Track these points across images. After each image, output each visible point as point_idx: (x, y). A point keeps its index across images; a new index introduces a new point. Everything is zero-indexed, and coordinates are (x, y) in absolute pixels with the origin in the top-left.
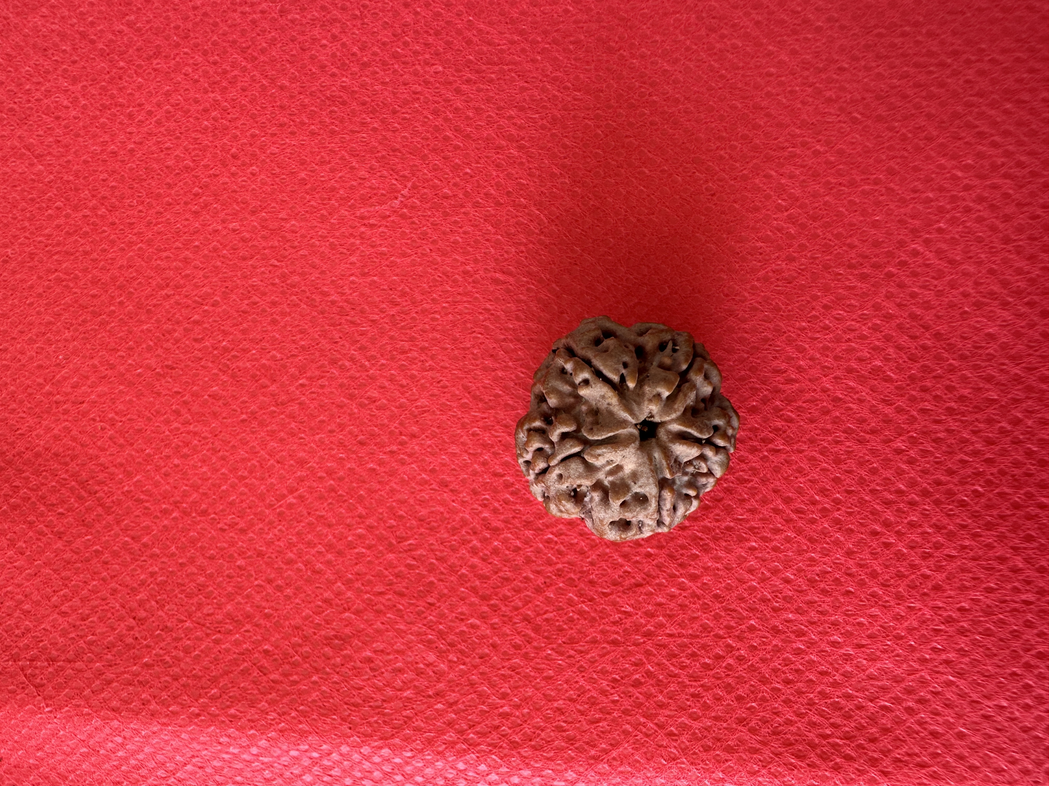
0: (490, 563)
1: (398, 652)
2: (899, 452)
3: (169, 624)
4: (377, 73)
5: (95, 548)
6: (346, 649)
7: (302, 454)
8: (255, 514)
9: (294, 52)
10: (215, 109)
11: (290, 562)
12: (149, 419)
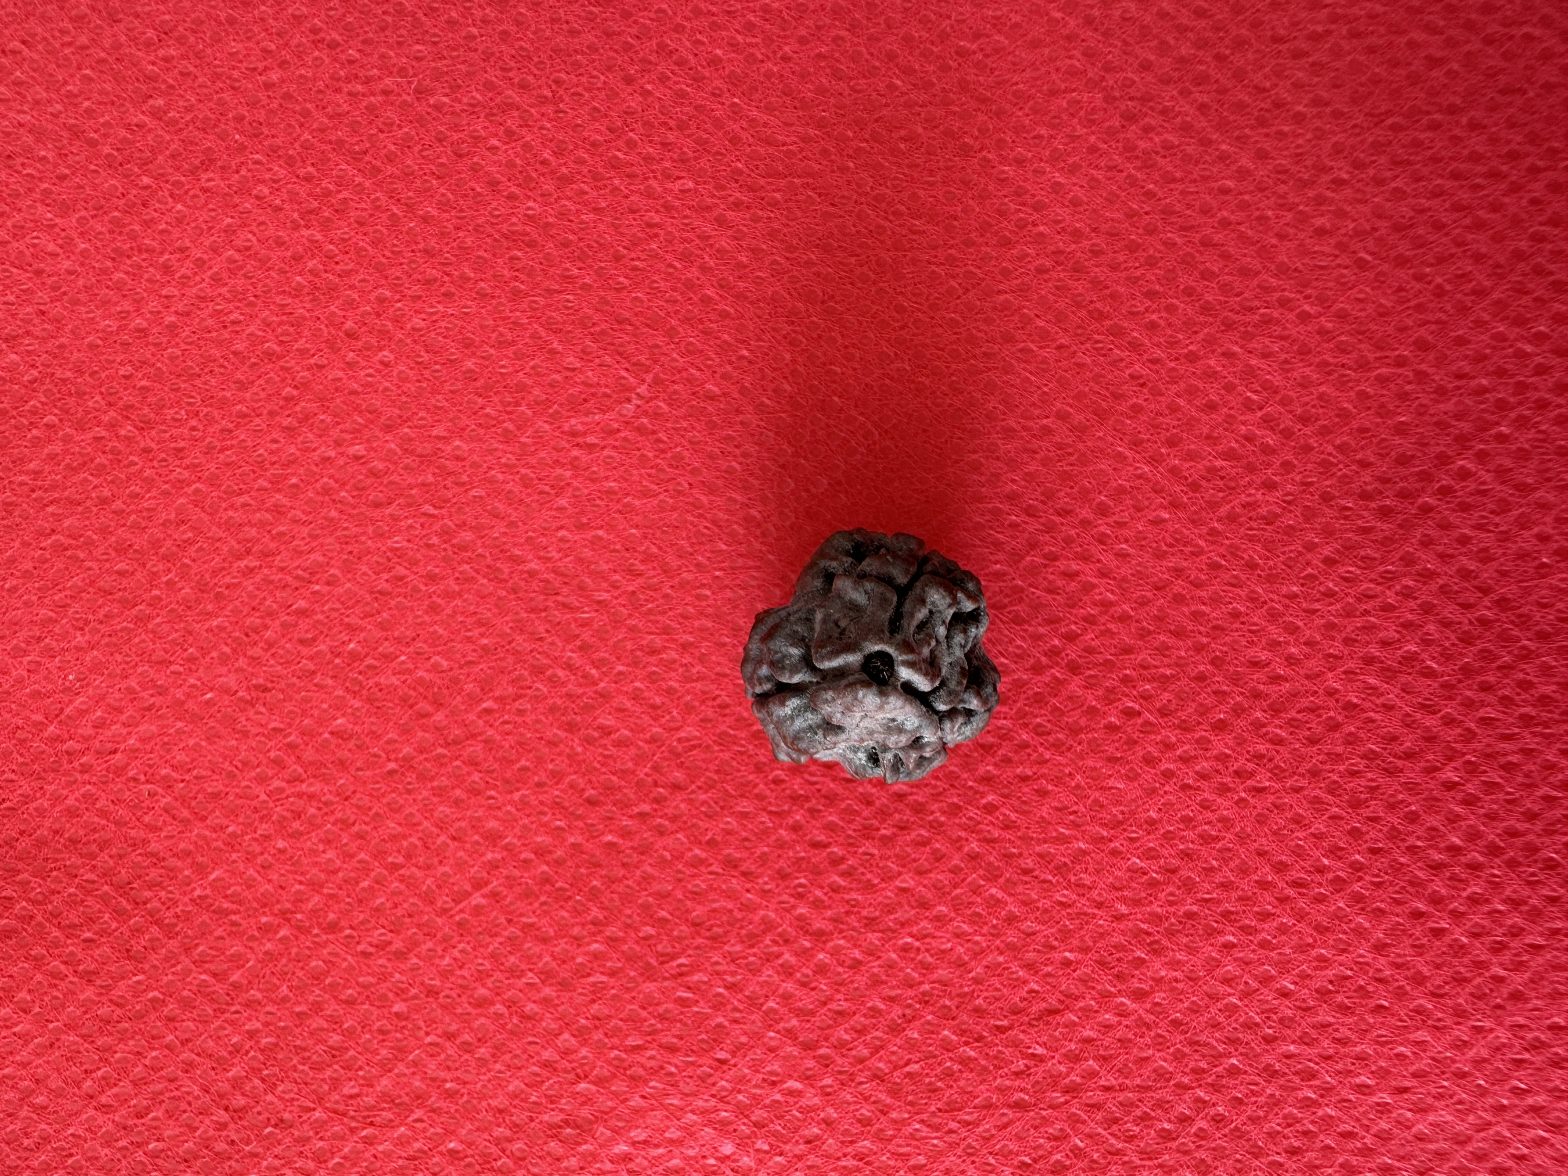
0: (813, 989)
1: (671, 1142)
2: (1450, 786)
3: (286, 1116)
4: (586, 193)
5: (151, 995)
6: (586, 1142)
7: (492, 824)
8: (418, 926)
9: (444, 160)
10: (313, 256)
11: (481, 1003)
12: (231, 776)
